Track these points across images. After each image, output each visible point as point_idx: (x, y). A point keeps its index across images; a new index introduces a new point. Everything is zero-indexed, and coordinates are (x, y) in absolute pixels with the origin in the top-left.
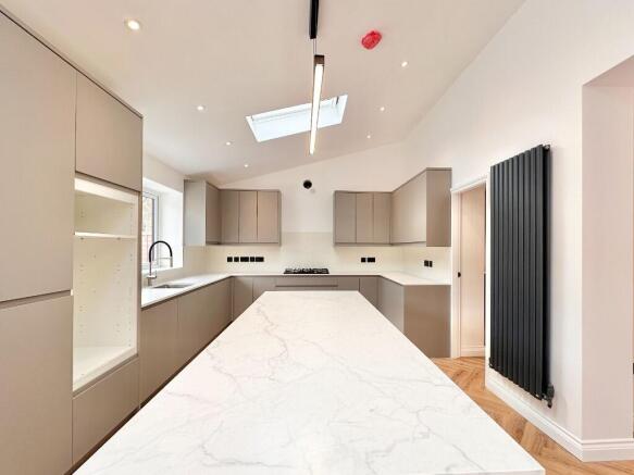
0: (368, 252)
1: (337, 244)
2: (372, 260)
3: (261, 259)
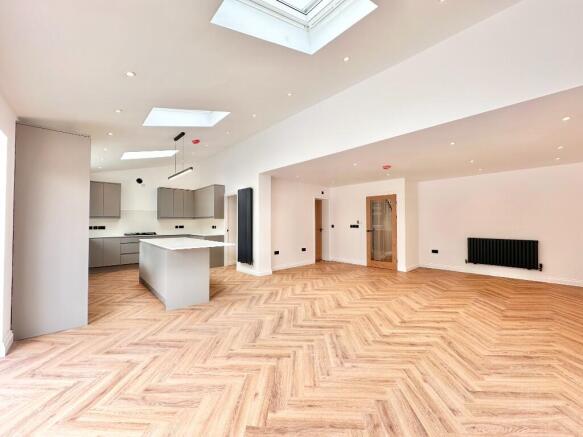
0: (180, 222)
1: (159, 218)
2: (182, 227)
3: (103, 228)
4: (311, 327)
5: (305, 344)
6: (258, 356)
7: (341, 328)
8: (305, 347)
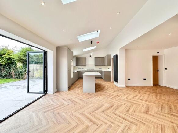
1: (95, 66)
2: (101, 68)
3: (83, 68)
4: (120, 117)
5: (109, 123)
6: (88, 119)
7: (136, 125)
8: (108, 125)
